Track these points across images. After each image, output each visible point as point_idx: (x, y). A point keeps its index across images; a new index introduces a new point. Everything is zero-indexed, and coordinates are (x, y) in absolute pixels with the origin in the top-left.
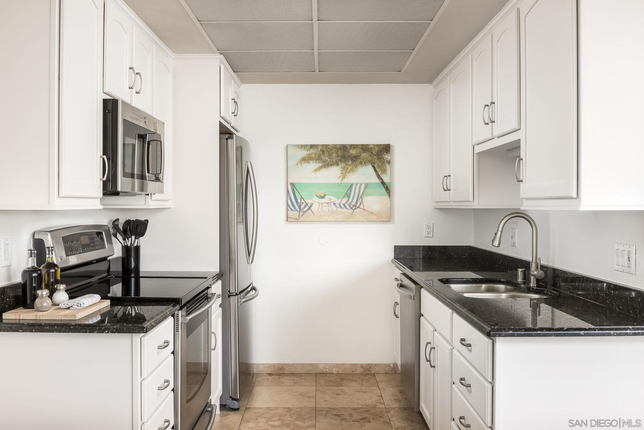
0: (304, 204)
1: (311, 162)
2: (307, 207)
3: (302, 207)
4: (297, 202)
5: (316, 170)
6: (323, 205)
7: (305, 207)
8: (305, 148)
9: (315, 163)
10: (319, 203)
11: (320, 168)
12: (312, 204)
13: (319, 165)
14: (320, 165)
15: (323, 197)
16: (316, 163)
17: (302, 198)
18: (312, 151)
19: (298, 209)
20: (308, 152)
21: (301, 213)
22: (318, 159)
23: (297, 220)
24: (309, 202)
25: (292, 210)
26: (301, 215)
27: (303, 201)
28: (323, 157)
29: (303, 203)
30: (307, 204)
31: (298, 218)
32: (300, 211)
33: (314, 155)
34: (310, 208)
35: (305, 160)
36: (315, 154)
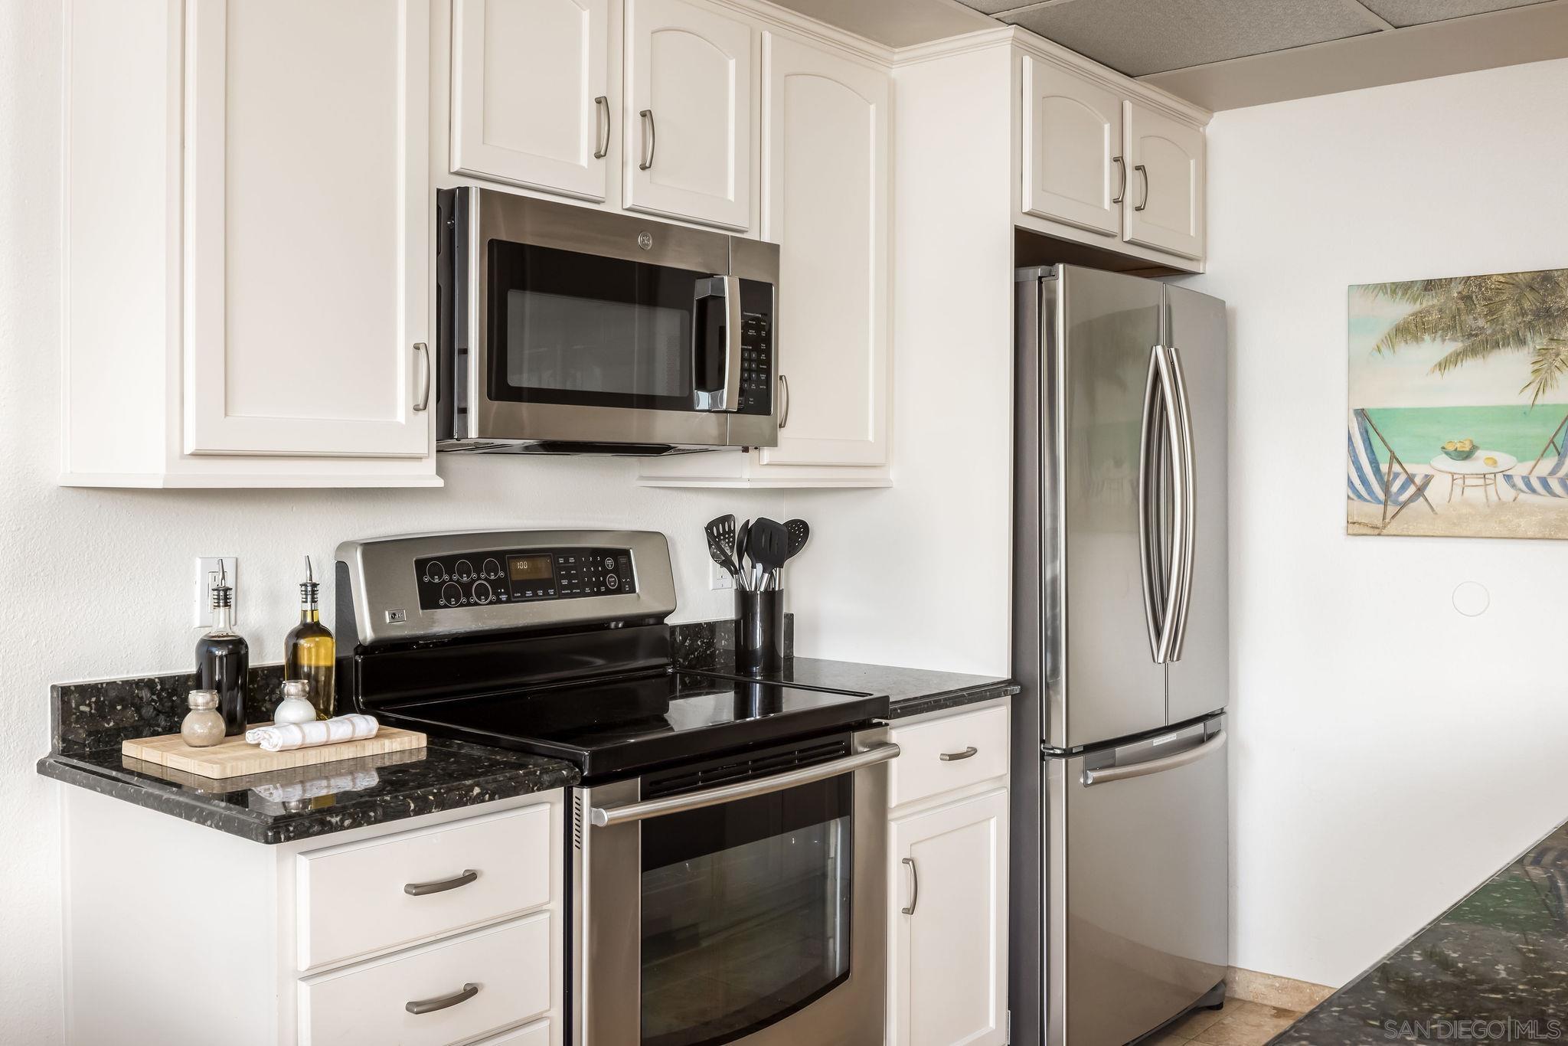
0: (1403, 478)
1: (1427, 337)
2: (1412, 490)
3: (1395, 487)
4: (1377, 470)
5: (1443, 365)
6: (1468, 482)
7: (1403, 488)
8: (1405, 293)
9: (1438, 340)
10: (1453, 474)
11: (1454, 359)
12: (1428, 479)
13: (1452, 346)
14: (1458, 346)
15: (1466, 456)
16: (1444, 340)
17: (1394, 458)
18: (1431, 301)
19: (1381, 496)
20: (1417, 307)
21: (1392, 509)
22: (1449, 325)
23: (1378, 530)
24: (1419, 471)
25: (1360, 496)
26: (1389, 515)
27: (1396, 468)
28: (1469, 320)
29: (1397, 475)
30: (1410, 479)
31: (1379, 523)
32: (1386, 501)
33: (1435, 316)
34: (1420, 491)
35: (1409, 331)
36: (1440, 311)
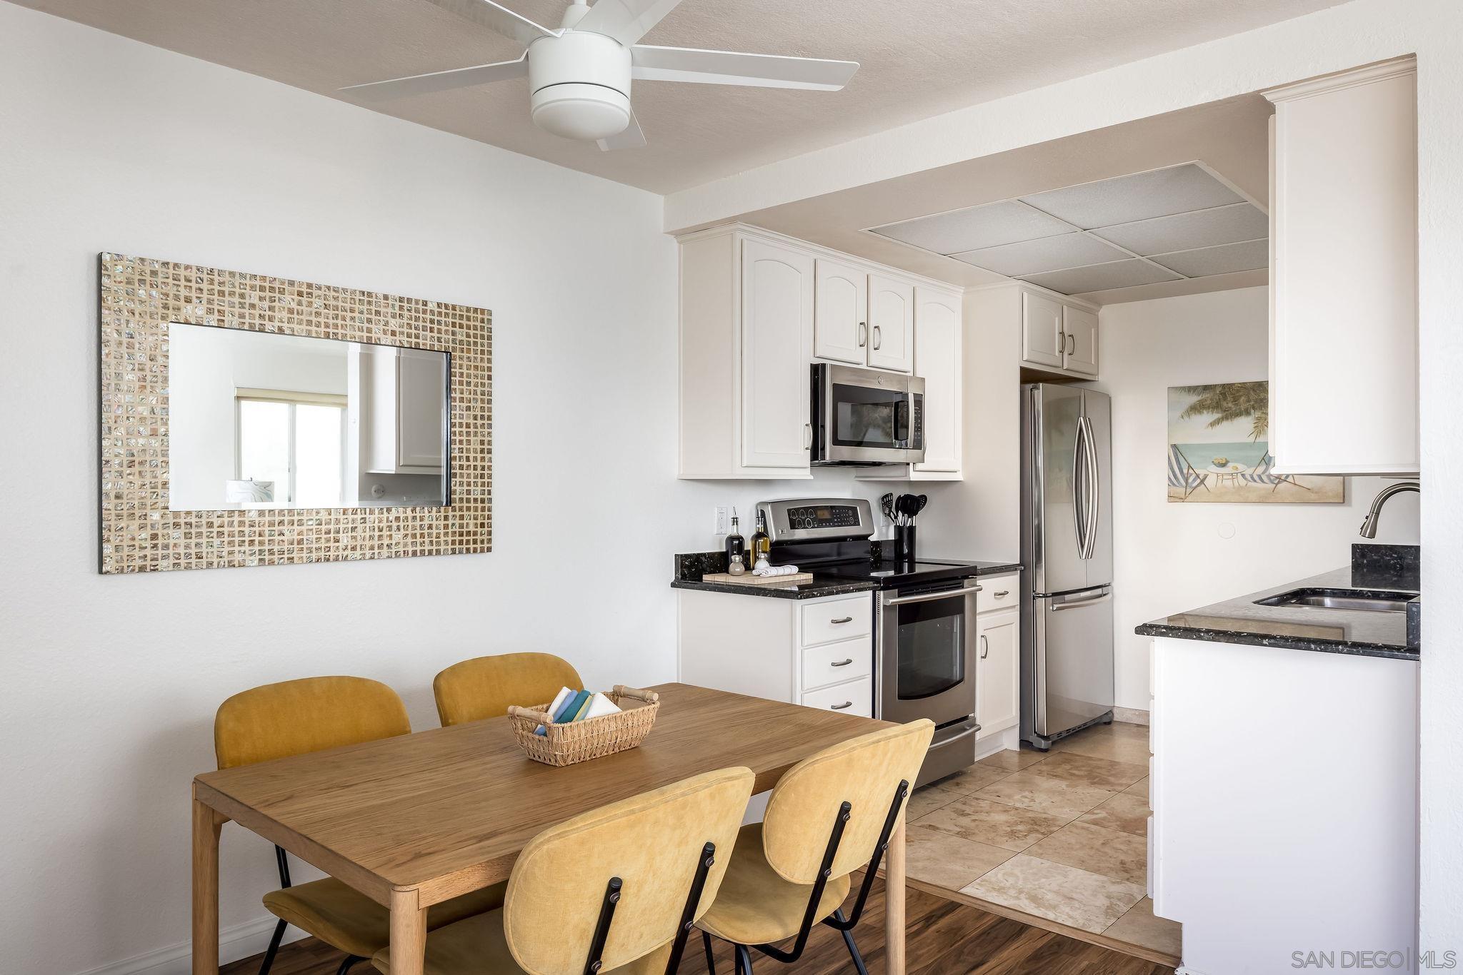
0: (1194, 475)
1: (1205, 411)
2: (1198, 481)
3: (1190, 480)
4: (1182, 472)
5: (1212, 424)
6: (1225, 477)
7: (1194, 480)
8: (1194, 392)
9: (1210, 413)
10: (1217, 474)
11: (1218, 422)
12: (1206, 477)
13: (1217, 416)
14: (1219, 415)
15: (1223, 465)
16: (1213, 413)
17: (1189, 466)
18: (1207, 395)
19: (1184, 484)
20: (1200, 398)
21: (1189, 490)
22: (1216, 406)
23: (1182, 500)
24: (1202, 472)
25: (1174, 484)
26: (1188, 493)
27: (1191, 471)
28: (1225, 404)
29: (1191, 474)
30: (1198, 476)
31: (1183, 496)
32: (1186, 487)
33: (1209, 402)
34: (1202, 482)
35: (1196, 409)
36: (1211, 399)
